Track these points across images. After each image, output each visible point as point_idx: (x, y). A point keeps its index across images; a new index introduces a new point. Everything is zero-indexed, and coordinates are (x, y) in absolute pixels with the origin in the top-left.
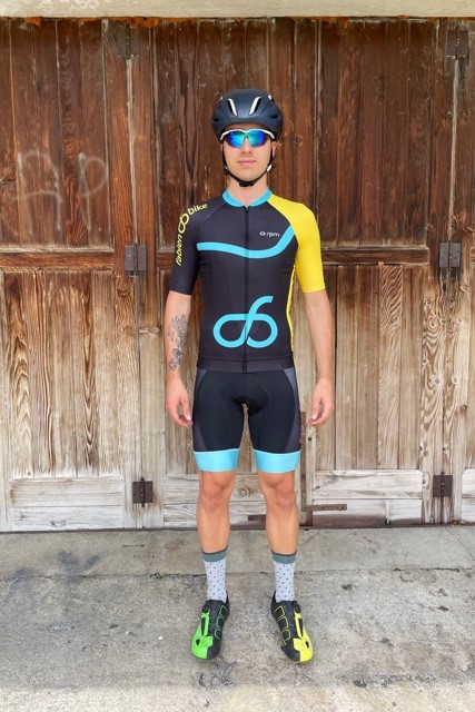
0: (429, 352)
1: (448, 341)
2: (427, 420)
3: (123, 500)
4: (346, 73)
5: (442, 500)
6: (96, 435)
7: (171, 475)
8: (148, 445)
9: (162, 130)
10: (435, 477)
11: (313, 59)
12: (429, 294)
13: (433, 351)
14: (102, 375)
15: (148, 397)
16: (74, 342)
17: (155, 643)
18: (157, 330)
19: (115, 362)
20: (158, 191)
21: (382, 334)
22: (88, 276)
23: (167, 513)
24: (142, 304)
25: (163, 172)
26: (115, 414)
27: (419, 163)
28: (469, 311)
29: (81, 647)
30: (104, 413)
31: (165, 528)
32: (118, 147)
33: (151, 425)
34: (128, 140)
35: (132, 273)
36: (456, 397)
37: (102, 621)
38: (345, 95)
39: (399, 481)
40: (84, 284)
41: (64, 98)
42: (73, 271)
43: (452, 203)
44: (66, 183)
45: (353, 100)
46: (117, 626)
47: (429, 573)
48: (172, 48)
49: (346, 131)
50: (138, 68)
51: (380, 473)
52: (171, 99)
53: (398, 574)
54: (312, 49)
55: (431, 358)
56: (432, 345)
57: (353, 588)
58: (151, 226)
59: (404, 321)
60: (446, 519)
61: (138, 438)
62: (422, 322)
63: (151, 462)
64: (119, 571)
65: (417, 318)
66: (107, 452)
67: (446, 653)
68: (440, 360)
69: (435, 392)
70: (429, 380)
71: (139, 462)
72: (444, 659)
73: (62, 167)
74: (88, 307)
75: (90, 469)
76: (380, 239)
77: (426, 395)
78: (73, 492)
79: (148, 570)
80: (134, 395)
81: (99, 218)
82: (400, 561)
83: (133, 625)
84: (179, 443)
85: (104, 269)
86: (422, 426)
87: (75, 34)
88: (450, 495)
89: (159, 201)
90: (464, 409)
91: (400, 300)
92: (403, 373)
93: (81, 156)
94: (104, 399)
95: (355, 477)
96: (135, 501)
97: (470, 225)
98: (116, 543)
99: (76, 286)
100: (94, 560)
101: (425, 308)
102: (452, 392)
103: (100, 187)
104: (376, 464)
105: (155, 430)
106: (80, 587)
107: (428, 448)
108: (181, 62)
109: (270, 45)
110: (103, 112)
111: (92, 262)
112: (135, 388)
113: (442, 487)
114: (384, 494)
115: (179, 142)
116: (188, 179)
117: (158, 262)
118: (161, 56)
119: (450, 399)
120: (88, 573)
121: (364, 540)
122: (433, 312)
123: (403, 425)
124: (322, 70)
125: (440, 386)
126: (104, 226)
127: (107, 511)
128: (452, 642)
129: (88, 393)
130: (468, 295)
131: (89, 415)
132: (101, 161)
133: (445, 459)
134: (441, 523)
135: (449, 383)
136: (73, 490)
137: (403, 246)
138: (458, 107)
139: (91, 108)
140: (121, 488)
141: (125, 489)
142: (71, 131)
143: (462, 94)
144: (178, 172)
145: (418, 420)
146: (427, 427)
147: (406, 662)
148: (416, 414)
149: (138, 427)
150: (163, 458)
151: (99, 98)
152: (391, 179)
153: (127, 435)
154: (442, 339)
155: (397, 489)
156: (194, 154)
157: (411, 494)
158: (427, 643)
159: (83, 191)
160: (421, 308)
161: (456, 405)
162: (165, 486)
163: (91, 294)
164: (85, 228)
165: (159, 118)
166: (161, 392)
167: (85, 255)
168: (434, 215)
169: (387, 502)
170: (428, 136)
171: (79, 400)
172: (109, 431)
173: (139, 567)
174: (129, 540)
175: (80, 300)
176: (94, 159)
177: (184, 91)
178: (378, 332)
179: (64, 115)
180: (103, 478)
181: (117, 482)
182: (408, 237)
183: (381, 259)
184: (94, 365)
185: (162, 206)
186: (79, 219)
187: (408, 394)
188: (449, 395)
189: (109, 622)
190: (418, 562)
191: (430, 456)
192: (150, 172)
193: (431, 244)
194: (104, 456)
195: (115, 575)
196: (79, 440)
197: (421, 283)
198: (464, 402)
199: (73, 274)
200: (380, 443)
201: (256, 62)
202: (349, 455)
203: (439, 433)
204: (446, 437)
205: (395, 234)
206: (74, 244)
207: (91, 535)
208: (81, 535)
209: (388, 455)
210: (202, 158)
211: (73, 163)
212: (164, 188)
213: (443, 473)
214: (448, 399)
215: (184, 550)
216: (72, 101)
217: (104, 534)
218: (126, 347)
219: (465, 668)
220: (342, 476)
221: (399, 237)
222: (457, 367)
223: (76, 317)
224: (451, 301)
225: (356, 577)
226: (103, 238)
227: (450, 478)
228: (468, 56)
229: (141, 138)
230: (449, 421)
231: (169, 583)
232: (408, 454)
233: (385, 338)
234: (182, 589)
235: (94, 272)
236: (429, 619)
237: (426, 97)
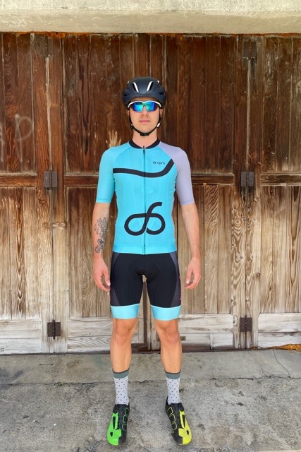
0: (236, 239)
1: (247, 232)
2: (235, 282)
3: (41, 335)
4: (182, 67)
5: (246, 334)
6: (24, 292)
7: (73, 318)
8: (57, 299)
9: (67, 100)
10: (241, 318)
11: (161, 59)
12: (235, 203)
13: (238, 239)
14: (28, 253)
15: (58, 268)
16: (11, 232)
17: (51, 428)
18: (64, 225)
19: (37, 245)
20: (65, 138)
21: (206, 228)
22: (20, 190)
23: (69, 343)
24: (55, 209)
25: (69, 126)
26: (37, 278)
27: (227, 122)
28: (260, 214)
29: (3, 430)
30: (30, 278)
31: (68, 353)
32: (40, 111)
33: (59, 286)
34: (46, 107)
35: (48, 189)
36: (253, 268)
37: (19, 414)
38: (181, 80)
39: (219, 322)
40: (18, 196)
41: (6, 80)
42: (11, 187)
43: (248, 147)
44: (7, 132)
45: (186, 84)
46: (27, 417)
47: (233, 381)
48: (74, 51)
49: (182, 102)
50: (53, 63)
51: (206, 316)
52: (73, 82)
53: (214, 381)
54: (161, 53)
55: (237, 243)
56: (237, 235)
57: (184, 391)
58: (61, 159)
59: (220, 220)
60: (248, 346)
61: (51, 294)
62: (231, 220)
63: (60, 310)
64: (34, 381)
65: (228, 218)
66: (31, 304)
67: (238, 434)
68: (242, 244)
69: (239, 265)
70: (236, 257)
71: (51, 310)
72: (236, 437)
73: (5, 123)
74: (20, 210)
75: (20, 314)
76: (204, 169)
77: (234, 266)
78: (8, 329)
79: (53, 380)
80: (49, 266)
81: (28, 155)
82: (216, 374)
83: (38, 416)
84: (78, 297)
85: (30, 186)
86: (232, 286)
87: (14, 42)
88: (251, 330)
89: (66, 144)
90: (258, 275)
91: (217, 206)
92: (220, 252)
93: (17, 116)
94: (30, 269)
95: (190, 319)
96: (49, 335)
97: (259, 161)
98: (35, 362)
99: (12, 197)
100: (19, 374)
101: (233, 212)
102: (251, 264)
103: (29, 135)
104: (204, 311)
105: (62, 289)
106: (8, 391)
107: (236, 300)
108: (80, 60)
109: (135, 50)
110: (30, 89)
111: (23, 182)
112: (49, 261)
113: (246, 325)
114: (209, 330)
115: (79, 108)
116: (84, 131)
117: (65, 182)
118: (68, 55)
119: (250, 269)
120: (13, 382)
121: (195, 360)
122: (237, 214)
123: (220, 285)
124: (167, 66)
125: (243, 261)
126: (31, 160)
127: (31, 341)
128: (243, 426)
129: (19, 265)
130: (259, 204)
131: (20, 279)
132: (29, 119)
133: (247, 307)
134: (246, 349)
135: (248, 259)
136: (9, 328)
137: (218, 173)
138: (251, 88)
139: (24, 87)
140: (40, 327)
141: (42, 327)
142: (10, 101)
143: (253, 81)
144: (78, 126)
145: (230, 283)
146: (235, 286)
147: (212, 439)
148: (229, 278)
149: (51, 287)
150: (67, 307)
151: (29, 80)
152: (210, 132)
153: (44, 293)
154: (244, 231)
155: (218, 327)
156: (88, 115)
157: (226, 330)
158: (227, 426)
159: (18, 138)
160: (230, 212)
161: (253, 272)
162: (68, 326)
163: (22, 202)
164: (18, 160)
165: (66, 93)
166: (66, 264)
167: (18, 178)
168: (237, 154)
169: (211, 335)
170: (233, 106)
171: (13, 270)
172: (33, 290)
173: (48, 378)
174: (43, 361)
175: (15, 206)
176: (25, 118)
177: (81, 77)
178: (204, 227)
179: (6, 91)
180: (29, 320)
181: (37, 323)
182: (221, 168)
183: (205, 181)
184: (23, 247)
185: (68, 147)
186: (14, 155)
187: (223, 266)
188: (249, 266)
189: (23, 414)
190: (228, 374)
191: (238, 305)
192: (60, 126)
193: (236, 172)
194: (29, 306)
195: (32, 384)
196: (13, 296)
197: (230, 196)
198: (258, 271)
199: (10, 190)
200: (206, 297)
201: (126, 60)
202: (187, 305)
203: (243, 290)
204: (247, 293)
205: (214, 166)
206: (11, 171)
207: (20, 358)
208: (12, 358)
209: (211, 305)
210: (93, 118)
211: (12, 120)
212: (69, 136)
213: (246, 316)
214: (248, 270)
215: (79, 367)
216: (12, 82)
217: (28, 357)
218: (44, 236)
219: (249, 443)
220: (182, 318)
221: (216, 167)
222: (253, 249)
223: (12, 217)
224: (248, 208)
225: (187, 384)
226: (30, 167)
227: (250, 320)
228: (256, 58)
229: (54, 105)
230: (249, 283)
231: (66, 389)
232: (224, 304)
233: (208, 230)
234: (73, 393)
235: (24, 188)
236: (230, 410)
237: (231, 82)
